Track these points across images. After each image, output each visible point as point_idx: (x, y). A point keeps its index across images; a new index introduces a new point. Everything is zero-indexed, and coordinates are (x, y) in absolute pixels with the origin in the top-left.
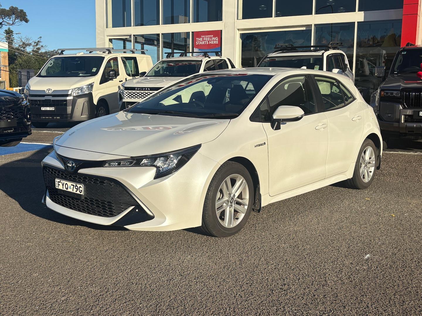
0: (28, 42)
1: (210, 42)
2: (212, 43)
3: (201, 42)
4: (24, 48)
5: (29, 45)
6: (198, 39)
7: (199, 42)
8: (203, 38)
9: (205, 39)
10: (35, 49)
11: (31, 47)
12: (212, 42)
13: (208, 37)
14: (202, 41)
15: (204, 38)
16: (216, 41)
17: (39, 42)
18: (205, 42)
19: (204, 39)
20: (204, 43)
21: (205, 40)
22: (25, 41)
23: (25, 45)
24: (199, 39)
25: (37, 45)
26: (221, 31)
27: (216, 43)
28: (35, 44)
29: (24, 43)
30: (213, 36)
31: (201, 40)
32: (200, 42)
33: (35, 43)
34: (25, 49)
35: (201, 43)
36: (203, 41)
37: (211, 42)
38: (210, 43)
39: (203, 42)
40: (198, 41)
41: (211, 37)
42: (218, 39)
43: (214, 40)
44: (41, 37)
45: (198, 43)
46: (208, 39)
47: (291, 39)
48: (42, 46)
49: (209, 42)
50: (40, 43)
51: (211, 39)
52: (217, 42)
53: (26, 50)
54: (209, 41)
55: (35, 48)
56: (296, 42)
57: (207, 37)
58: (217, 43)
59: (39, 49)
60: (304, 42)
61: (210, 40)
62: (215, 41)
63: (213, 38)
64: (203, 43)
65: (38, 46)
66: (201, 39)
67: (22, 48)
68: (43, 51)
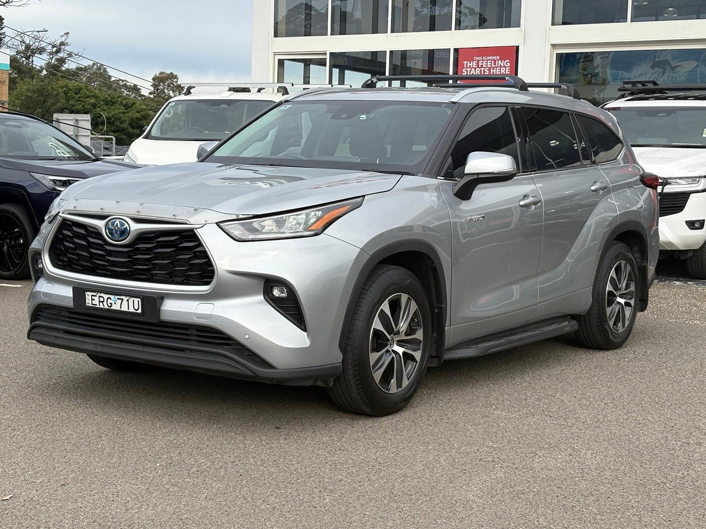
0: (37, 44)
1: (493, 69)
2: (497, 73)
3: (473, 69)
4: (28, 58)
5: (41, 51)
6: (467, 64)
7: (469, 69)
8: (478, 61)
9: (483, 63)
10: (53, 61)
11: (45, 56)
12: (498, 71)
13: (489, 60)
14: (475, 69)
15: (480, 62)
16: (505, 67)
17: (62, 44)
18: (482, 69)
19: (480, 64)
20: (481, 72)
21: (482, 66)
22: (31, 43)
23: (30, 51)
24: (470, 63)
25: (58, 52)
26: (518, 47)
27: (505, 71)
28: (54, 49)
29: (28, 47)
30: (498, 57)
31: (474, 66)
32: (470, 71)
33: (53, 47)
34: (31, 60)
35: (473, 72)
36: (478, 67)
37: (495, 71)
38: (491, 73)
39: (477, 69)
40: (467, 68)
41: (495, 61)
42: (509, 64)
43: (501, 66)
44: (68, 33)
45: (467, 71)
46: (489, 64)
47: (667, 58)
48: (70, 55)
49: (489, 70)
50: (67, 48)
51: (495, 64)
52: (507, 70)
53: (32, 62)
54: (490, 68)
55: (54, 58)
56: (679, 66)
57: (487, 60)
58: (507, 73)
59: (62, 61)
60: (696, 67)
61: (493, 66)
62: (503, 68)
63: (499, 61)
64: (478, 72)
65: (61, 55)
66: (474, 64)
67: (22, 57)
68: (70, 65)
